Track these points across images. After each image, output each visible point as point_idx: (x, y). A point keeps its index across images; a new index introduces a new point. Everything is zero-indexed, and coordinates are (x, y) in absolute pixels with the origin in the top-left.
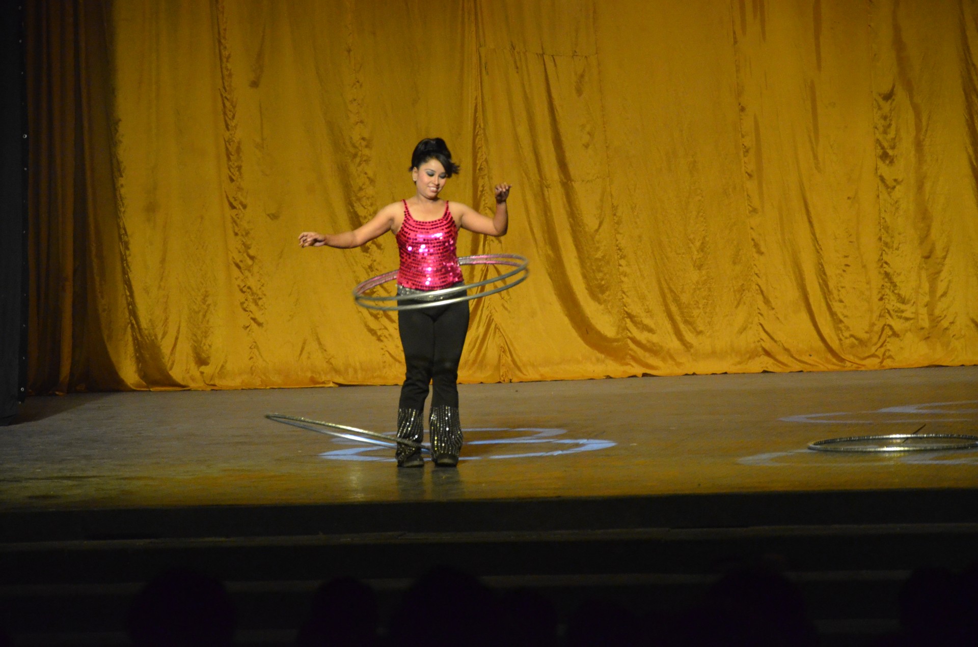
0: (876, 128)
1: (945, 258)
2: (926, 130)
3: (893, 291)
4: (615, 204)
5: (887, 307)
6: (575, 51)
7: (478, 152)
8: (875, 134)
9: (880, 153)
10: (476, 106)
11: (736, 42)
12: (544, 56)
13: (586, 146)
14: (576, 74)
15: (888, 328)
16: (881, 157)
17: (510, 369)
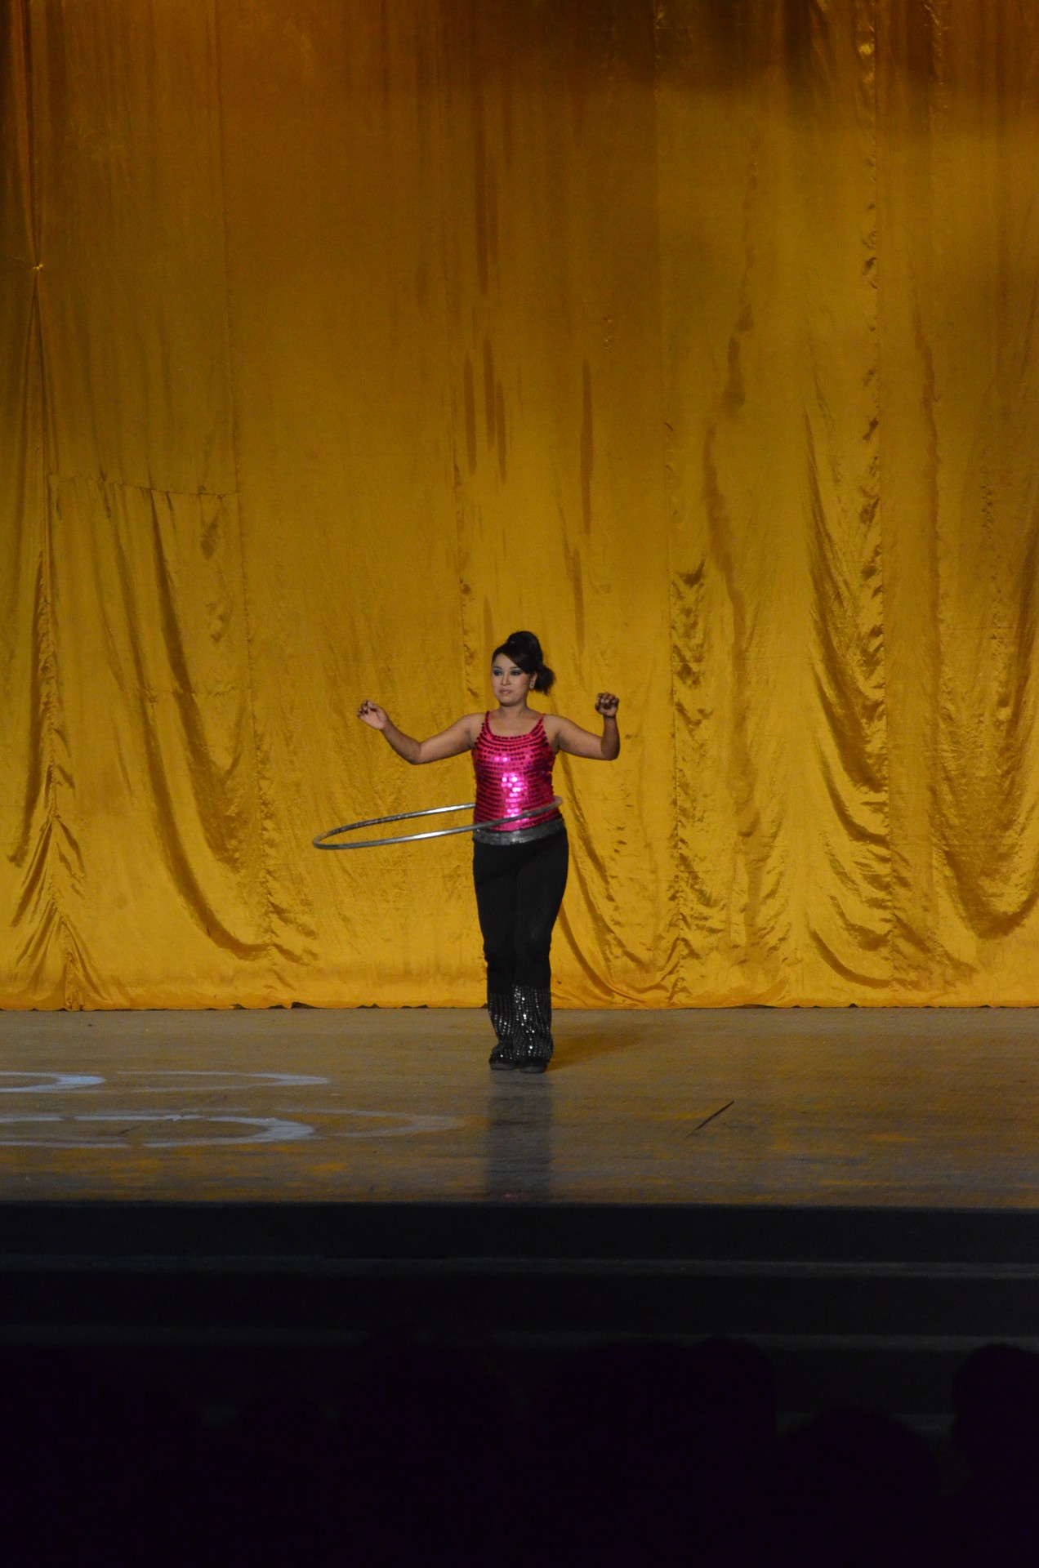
0: (673, 628)
1: (774, 836)
2: (752, 634)
3: (692, 886)
4: (259, 731)
5: (681, 911)
6: (204, 488)
7: (42, 641)
8: (671, 636)
9: (679, 668)
10: (40, 567)
11: (458, 483)
12: (153, 492)
13: (217, 638)
14: (203, 523)
15: (682, 943)
16: (680, 674)
17: (81, 988)
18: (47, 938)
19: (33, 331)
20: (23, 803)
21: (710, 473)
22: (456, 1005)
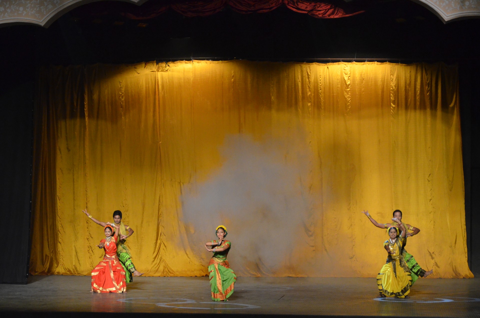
6: (190, 182)
12: (180, 183)
17: (167, 273)
18: (160, 263)
19: (159, 154)
20: (156, 239)
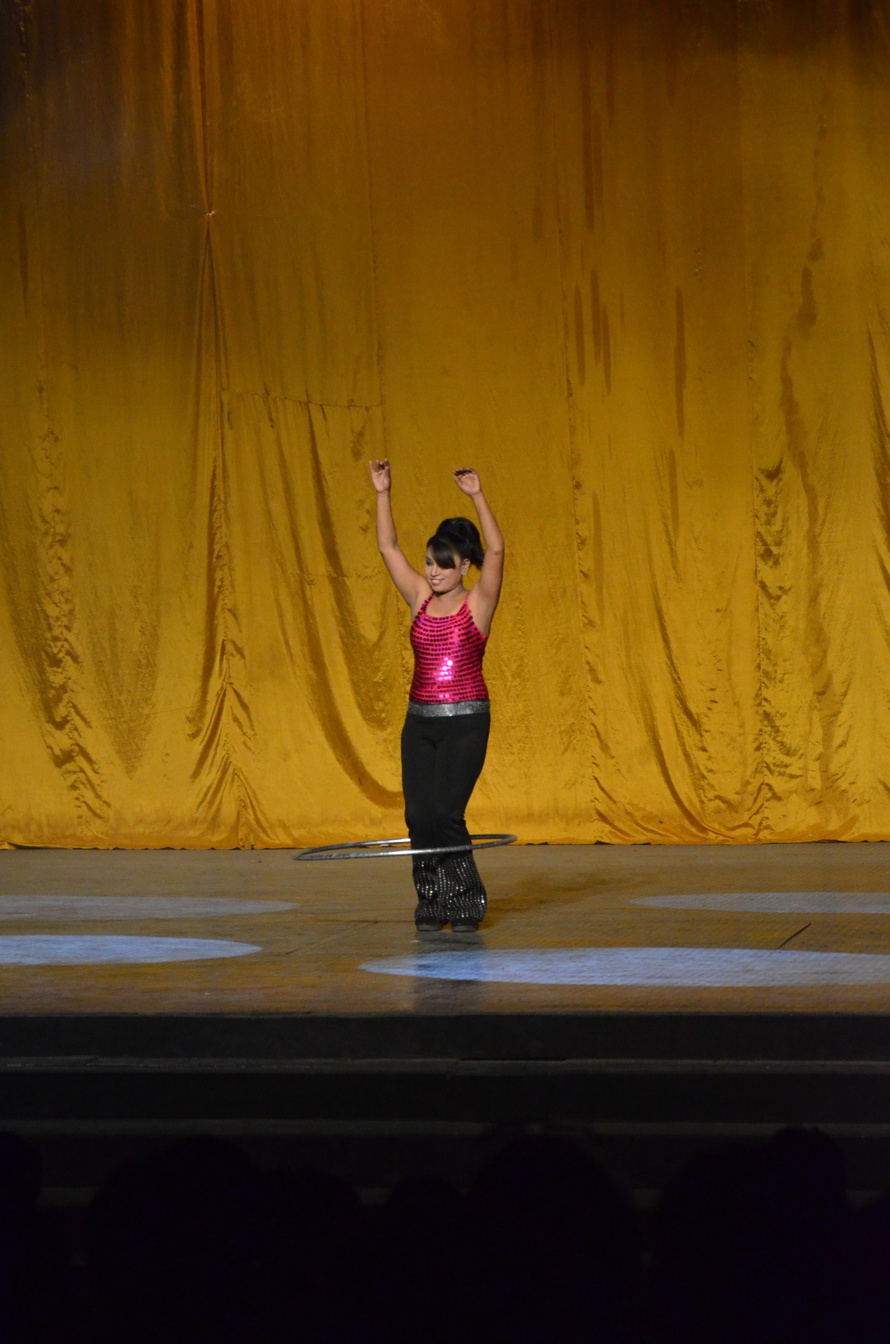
0: (757, 516)
1: (845, 695)
2: (824, 522)
3: (774, 739)
5: (765, 759)
6: (353, 401)
7: (215, 534)
8: (754, 523)
9: (762, 551)
10: (214, 470)
11: (570, 395)
12: (310, 405)
13: (365, 530)
14: (353, 431)
15: (767, 787)
16: (762, 556)
17: (252, 830)
18: (223, 788)
19: (207, 267)
20: (200, 672)
21: (787, 382)
22: (574, 842)
